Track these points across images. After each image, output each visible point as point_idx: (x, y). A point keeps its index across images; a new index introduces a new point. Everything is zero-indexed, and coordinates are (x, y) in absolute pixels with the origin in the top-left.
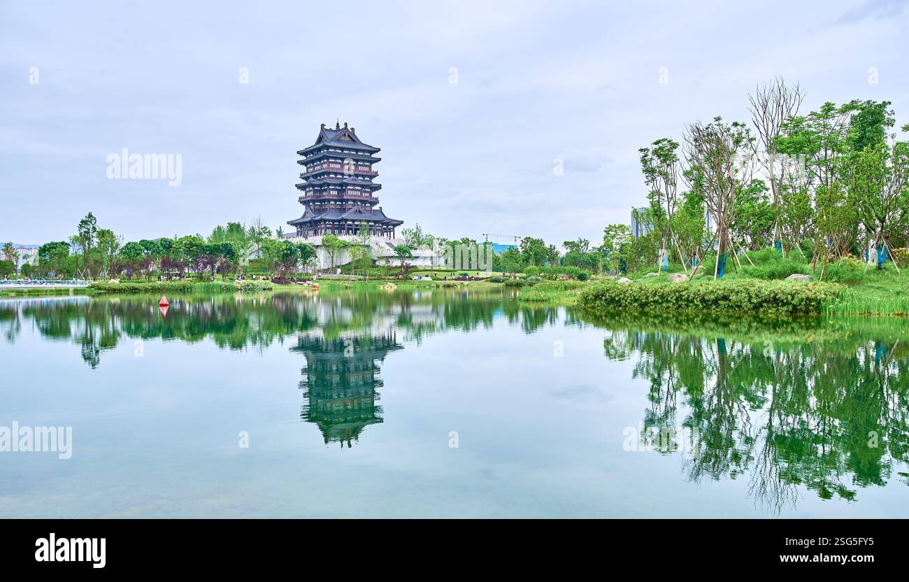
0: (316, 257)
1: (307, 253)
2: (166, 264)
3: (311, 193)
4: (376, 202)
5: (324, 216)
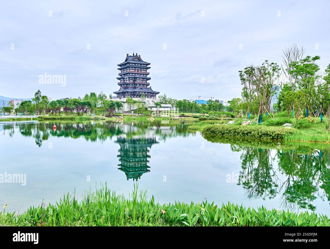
0: (123, 107)
1: (119, 105)
2: (66, 109)
5: (127, 90)
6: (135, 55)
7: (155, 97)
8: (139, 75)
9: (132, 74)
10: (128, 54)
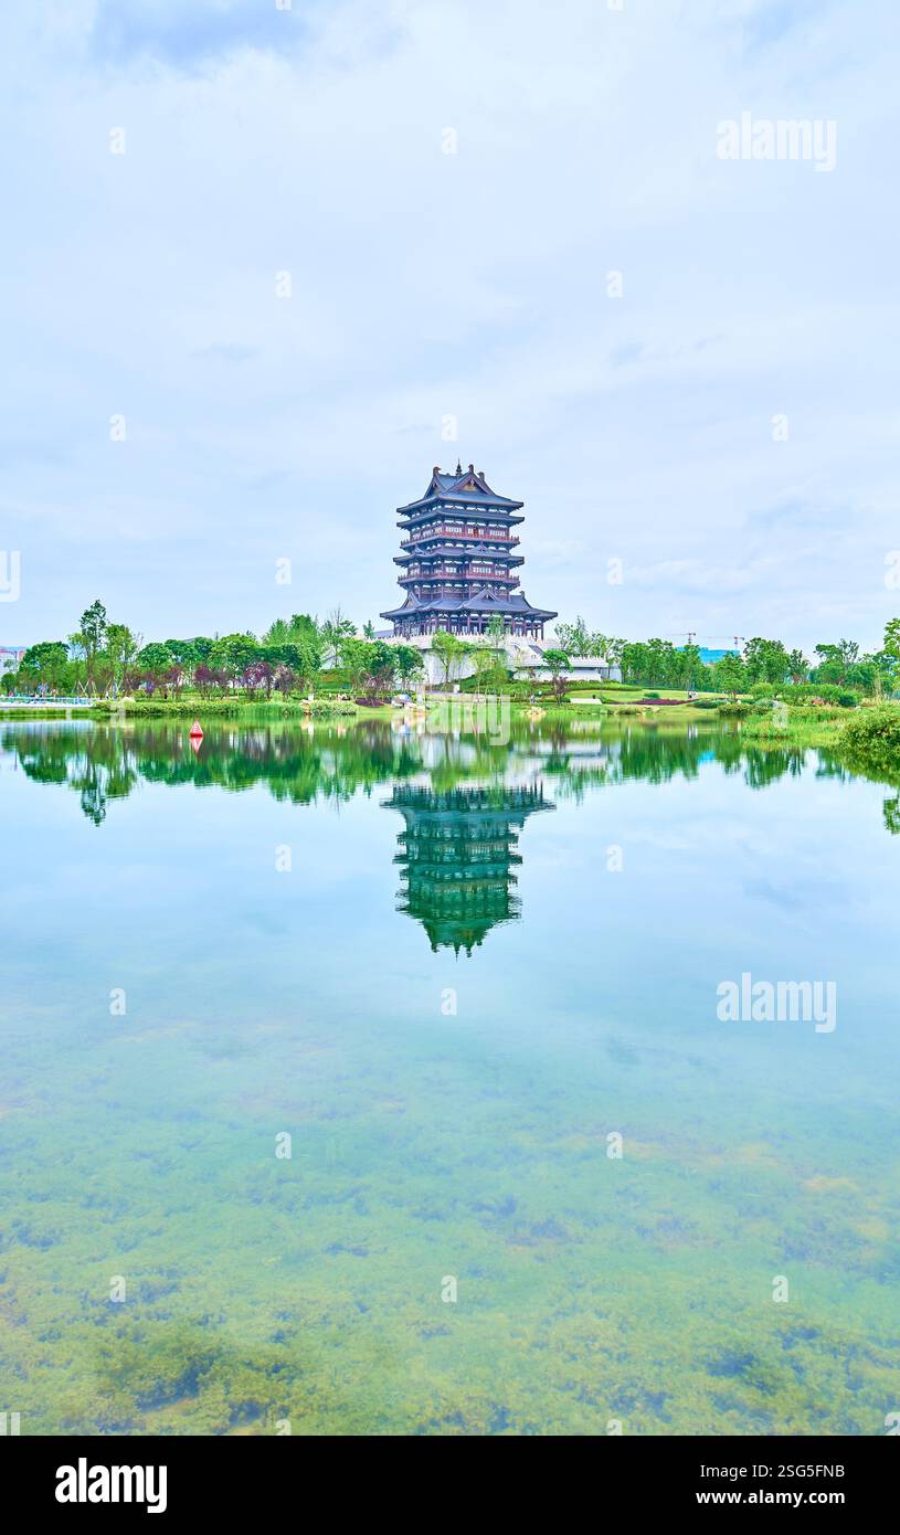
0: (423, 666)
1: (409, 660)
2: (202, 675)
3: (417, 571)
4: (515, 584)
5: (435, 605)
6: (465, 470)
7: (539, 631)
8: (479, 547)
9: (454, 542)
10: (436, 469)
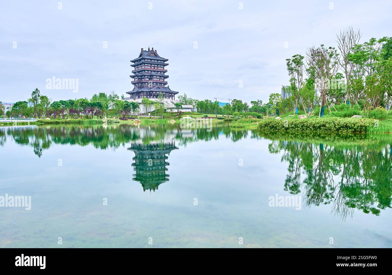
0: (139, 108)
1: (135, 106)
2: (71, 111)
3: (137, 80)
4: (166, 83)
5: (143, 90)
8: (155, 72)
9: (148, 71)
10: (142, 49)
